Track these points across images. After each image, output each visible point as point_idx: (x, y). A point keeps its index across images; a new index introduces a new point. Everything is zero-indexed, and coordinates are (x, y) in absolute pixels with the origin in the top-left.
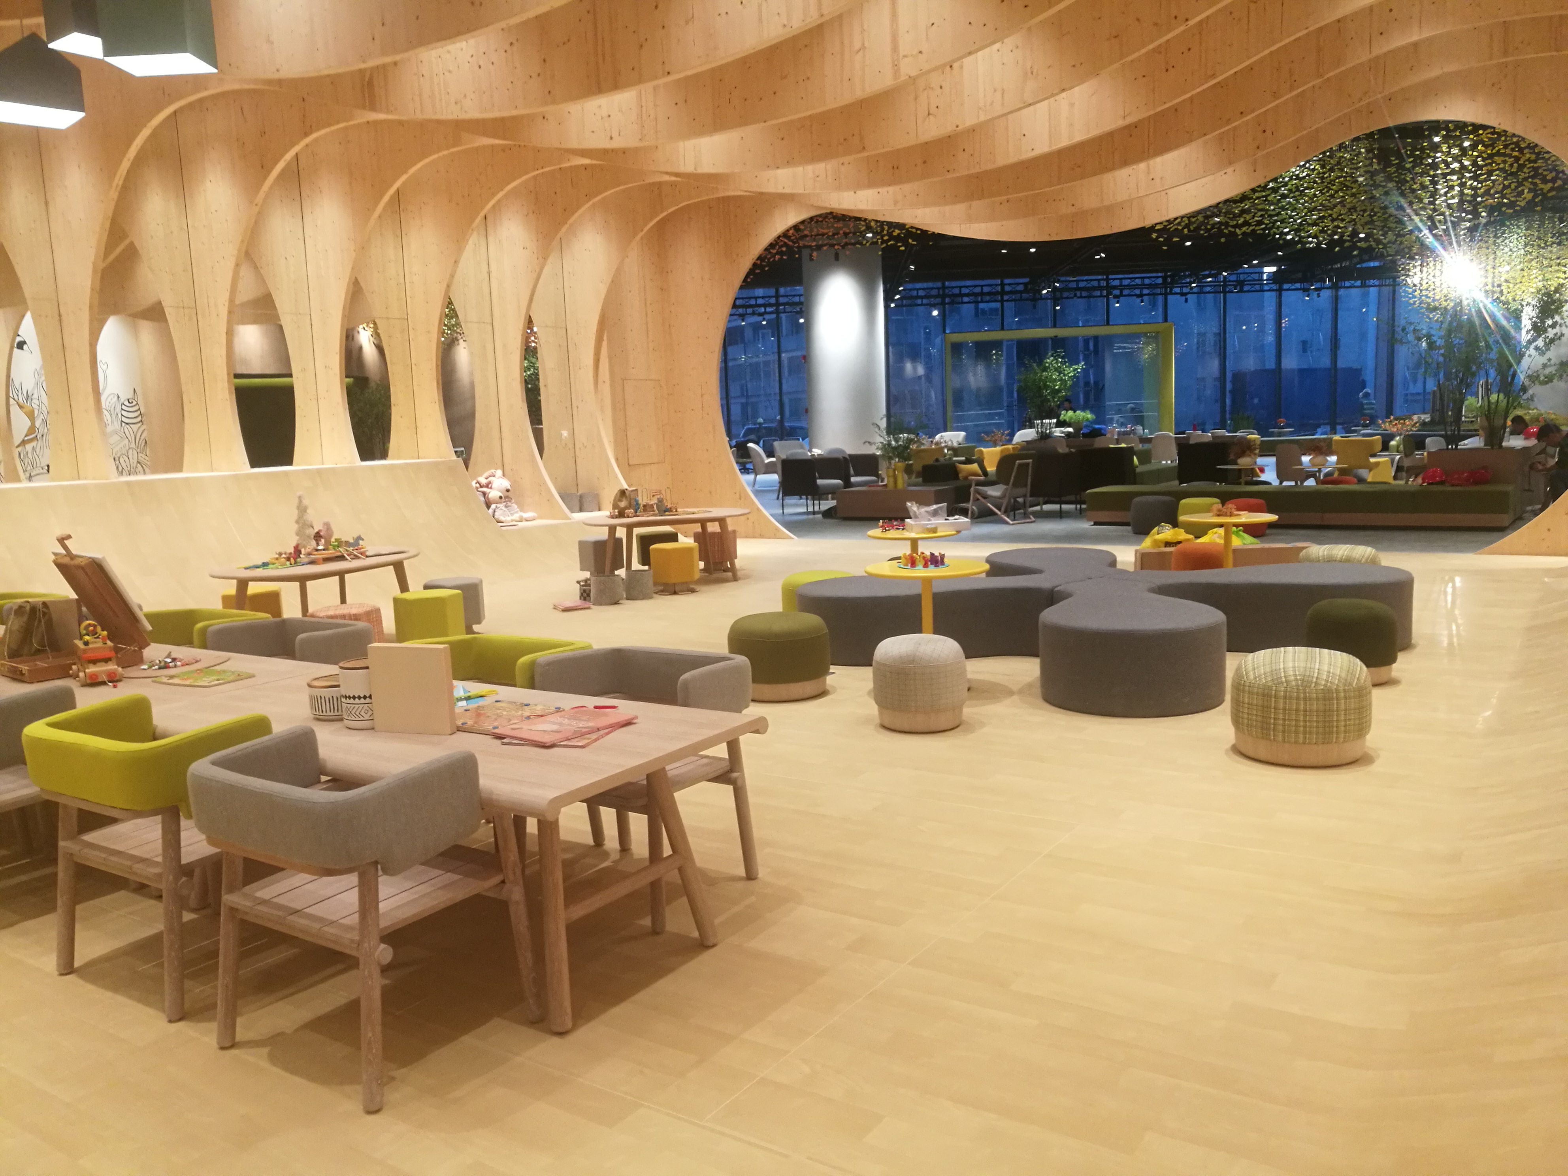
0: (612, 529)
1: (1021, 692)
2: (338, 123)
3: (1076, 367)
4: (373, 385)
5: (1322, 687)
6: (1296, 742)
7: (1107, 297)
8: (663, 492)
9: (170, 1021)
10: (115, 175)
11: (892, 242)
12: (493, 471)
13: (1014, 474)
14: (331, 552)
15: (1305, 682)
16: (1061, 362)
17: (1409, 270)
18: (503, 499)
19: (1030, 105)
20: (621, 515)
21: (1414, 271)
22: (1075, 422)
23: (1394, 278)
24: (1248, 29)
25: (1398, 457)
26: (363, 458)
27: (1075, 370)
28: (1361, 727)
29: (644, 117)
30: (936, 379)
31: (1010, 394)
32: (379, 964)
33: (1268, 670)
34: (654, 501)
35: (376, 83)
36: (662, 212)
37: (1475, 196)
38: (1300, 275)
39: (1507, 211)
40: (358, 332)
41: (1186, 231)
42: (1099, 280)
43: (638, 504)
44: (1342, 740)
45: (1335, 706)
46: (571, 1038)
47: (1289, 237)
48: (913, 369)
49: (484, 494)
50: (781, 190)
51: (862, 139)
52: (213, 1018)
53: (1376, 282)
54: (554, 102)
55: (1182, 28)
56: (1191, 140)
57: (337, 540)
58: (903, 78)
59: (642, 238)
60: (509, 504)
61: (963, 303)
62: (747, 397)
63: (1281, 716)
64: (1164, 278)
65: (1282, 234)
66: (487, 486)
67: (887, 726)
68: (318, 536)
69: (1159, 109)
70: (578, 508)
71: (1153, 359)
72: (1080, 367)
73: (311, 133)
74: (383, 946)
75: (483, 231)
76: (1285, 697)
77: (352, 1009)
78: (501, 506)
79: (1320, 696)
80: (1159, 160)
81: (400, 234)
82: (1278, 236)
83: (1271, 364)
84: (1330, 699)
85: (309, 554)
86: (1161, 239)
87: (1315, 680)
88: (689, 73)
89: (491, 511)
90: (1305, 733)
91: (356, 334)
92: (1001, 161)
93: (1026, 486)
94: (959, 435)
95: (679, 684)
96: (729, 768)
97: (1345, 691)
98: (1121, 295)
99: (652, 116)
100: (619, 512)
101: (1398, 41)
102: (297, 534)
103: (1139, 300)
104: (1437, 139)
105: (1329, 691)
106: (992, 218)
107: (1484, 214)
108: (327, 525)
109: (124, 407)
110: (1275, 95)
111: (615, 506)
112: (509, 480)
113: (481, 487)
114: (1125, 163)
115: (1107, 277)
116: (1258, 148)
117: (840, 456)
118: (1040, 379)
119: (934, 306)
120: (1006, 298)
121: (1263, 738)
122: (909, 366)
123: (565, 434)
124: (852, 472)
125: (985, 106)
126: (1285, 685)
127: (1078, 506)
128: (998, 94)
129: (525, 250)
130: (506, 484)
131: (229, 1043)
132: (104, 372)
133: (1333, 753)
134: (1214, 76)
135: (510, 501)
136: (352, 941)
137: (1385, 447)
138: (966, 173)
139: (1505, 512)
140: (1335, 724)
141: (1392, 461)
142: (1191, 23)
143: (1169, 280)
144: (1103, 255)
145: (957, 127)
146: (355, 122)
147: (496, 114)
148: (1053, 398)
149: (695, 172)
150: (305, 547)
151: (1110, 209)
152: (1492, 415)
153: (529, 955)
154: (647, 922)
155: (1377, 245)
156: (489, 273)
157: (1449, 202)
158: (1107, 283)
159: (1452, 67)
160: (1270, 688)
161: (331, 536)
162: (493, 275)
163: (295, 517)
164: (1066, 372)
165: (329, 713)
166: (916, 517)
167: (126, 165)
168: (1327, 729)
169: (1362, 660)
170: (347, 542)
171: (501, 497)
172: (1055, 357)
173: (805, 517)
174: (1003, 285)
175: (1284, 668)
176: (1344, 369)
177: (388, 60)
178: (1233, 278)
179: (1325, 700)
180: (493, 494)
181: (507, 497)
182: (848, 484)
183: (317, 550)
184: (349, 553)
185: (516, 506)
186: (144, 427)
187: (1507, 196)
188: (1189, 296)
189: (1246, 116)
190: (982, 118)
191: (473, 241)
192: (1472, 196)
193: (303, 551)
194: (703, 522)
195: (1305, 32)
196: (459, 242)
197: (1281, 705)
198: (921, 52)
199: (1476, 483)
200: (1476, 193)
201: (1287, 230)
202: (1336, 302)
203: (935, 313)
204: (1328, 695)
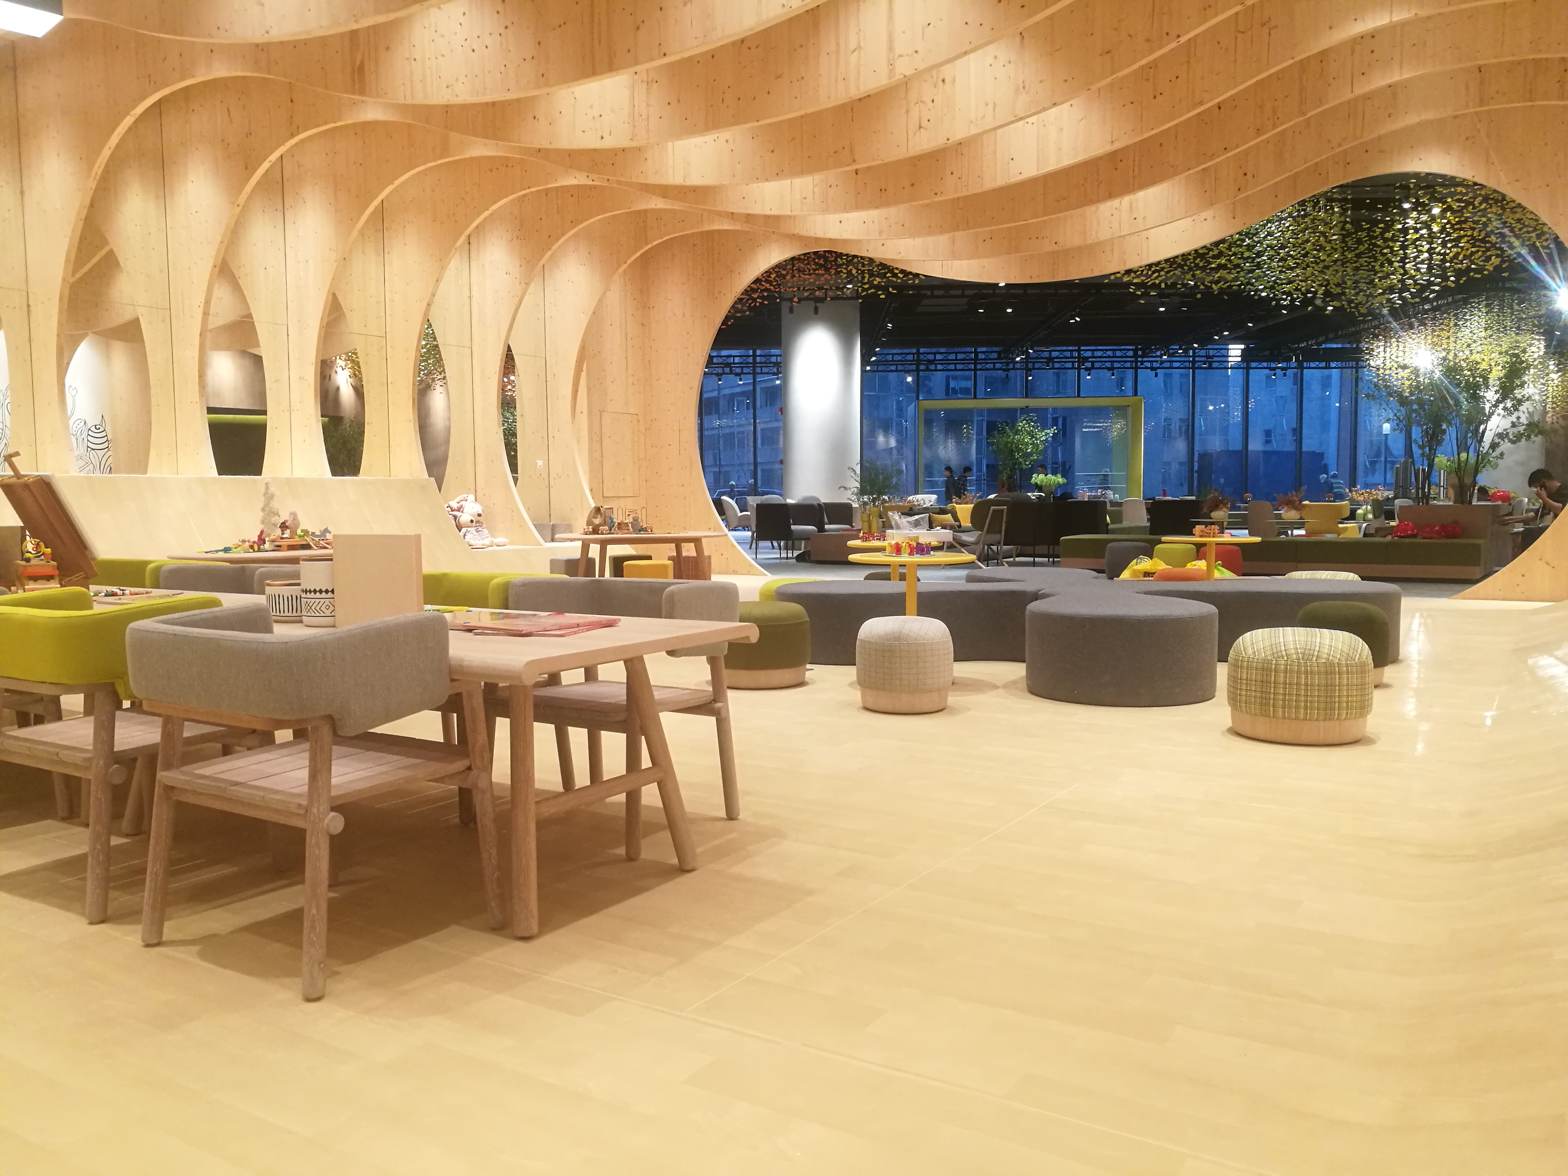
0: (585, 547)
1: (1006, 686)
2: (326, 123)
3: (1048, 431)
4: (347, 422)
5: (1324, 661)
6: (1297, 719)
7: (1079, 369)
8: (639, 513)
9: (91, 923)
10: (95, 163)
11: (872, 291)
12: (465, 496)
13: (988, 521)
14: (296, 541)
15: (1307, 656)
16: (1033, 426)
17: (1373, 350)
18: (474, 524)
19: (1021, 119)
20: (595, 531)
21: (1378, 351)
22: (1046, 485)
23: (1358, 360)
24: (1236, 59)
25: (1366, 524)
26: (333, 475)
27: (1047, 434)
28: (1363, 707)
29: (636, 114)
30: (908, 452)
31: (979, 469)
32: (328, 833)
33: (1267, 644)
34: (629, 520)
35: (366, 68)
36: (647, 244)
37: (1444, 261)
38: (1267, 353)
39: (1475, 276)
40: (336, 372)
41: (1163, 286)
42: (1071, 351)
43: (612, 522)
44: (1344, 716)
45: (1337, 681)
46: (536, 943)
47: (1264, 294)
48: (886, 441)
49: (455, 517)
50: (768, 212)
51: (852, 151)
52: (137, 922)
53: (1339, 364)
54: (547, 85)
55: (1173, 45)
56: (1175, 174)
57: (302, 531)
58: (898, 77)
59: (625, 271)
60: (480, 529)
61: (936, 370)
62: (720, 466)
63: (1281, 691)
64: (1135, 351)
65: (1256, 291)
66: (458, 510)
67: (870, 708)
68: (284, 526)
69: (1146, 135)
70: (550, 540)
71: (1123, 437)
72: (1051, 432)
73: (298, 134)
74: (333, 814)
75: (466, 255)
76: (1286, 671)
77: (295, 918)
78: (472, 530)
79: (1322, 669)
80: (1141, 194)
81: (383, 251)
82: (1252, 293)
83: (1238, 446)
84: (1332, 673)
85: (273, 541)
86: (1139, 293)
87: (1316, 653)
88: (687, 54)
89: (461, 533)
90: (1306, 708)
91: (333, 374)
92: (989, 184)
93: (1000, 532)
94: (931, 497)
95: (664, 596)
96: (712, 698)
97: (1347, 666)
98: (1093, 367)
99: (644, 116)
100: (593, 529)
101: (1379, 81)
102: (262, 523)
103: (1109, 373)
104: (1406, 206)
105: (1332, 664)
106: (974, 255)
107: (1452, 279)
108: (294, 515)
109: (90, 433)
110: (1259, 132)
111: (589, 523)
112: (482, 505)
113: (452, 511)
114: (1111, 196)
115: (1079, 348)
116: (1239, 189)
117: (815, 503)
118: (1012, 443)
119: (909, 372)
120: (979, 367)
121: (1262, 715)
122: (881, 439)
123: (540, 463)
124: (826, 520)
125: (977, 120)
126: (1286, 658)
127: (1051, 559)
128: (991, 107)
129: (508, 275)
130: (478, 508)
131: (154, 941)
132: (74, 397)
133: (1333, 730)
134: (1201, 103)
135: (481, 526)
136: (300, 806)
137: (1352, 516)
138: (952, 195)
139: (1476, 563)
140: (1337, 699)
141: (1360, 528)
142: (1183, 39)
143: (1140, 353)
144: (1078, 319)
145: (948, 140)
146: (342, 123)
147: (488, 98)
148: (1025, 461)
149: (684, 184)
150: (269, 535)
151: (1092, 249)
152: (1462, 472)
153: (494, 852)
154: (621, 851)
155: (1349, 305)
156: (470, 298)
157: (1418, 266)
158: (1079, 354)
159: (1429, 115)
160: (1269, 662)
161: (297, 526)
162: (474, 300)
163: (261, 505)
164: (1038, 437)
165: (286, 614)
166: (898, 528)
167: (106, 153)
168: (1329, 705)
169: (1363, 639)
170: (313, 533)
171: (472, 521)
172: (1027, 421)
173: (778, 561)
174: (976, 353)
175: (1284, 642)
176: (1308, 453)
177: (381, 19)
178: (1203, 353)
179: (1326, 673)
180: (465, 518)
181: (478, 522)
182: (821, 529)
183: (282, 538)
184: (314, 542)
185: (487, 532)
186: (110, 453)
187: (1476, 261)
188: (1158, 371)
189: (1231, 151)
190: (974, 131)
191: (455, 263)
192: (1441, 260)
193: (267, 539)
194: (678, 542)
195: (1291, 62)
196: (442, 262)
197: (1281, 679)
198: (916, 52)
199: (1448, 536)
200: (1444, 258)
201: (1262, 287)
202: (1300, 382)
203: (909, 379)
204: (1330, 669)
